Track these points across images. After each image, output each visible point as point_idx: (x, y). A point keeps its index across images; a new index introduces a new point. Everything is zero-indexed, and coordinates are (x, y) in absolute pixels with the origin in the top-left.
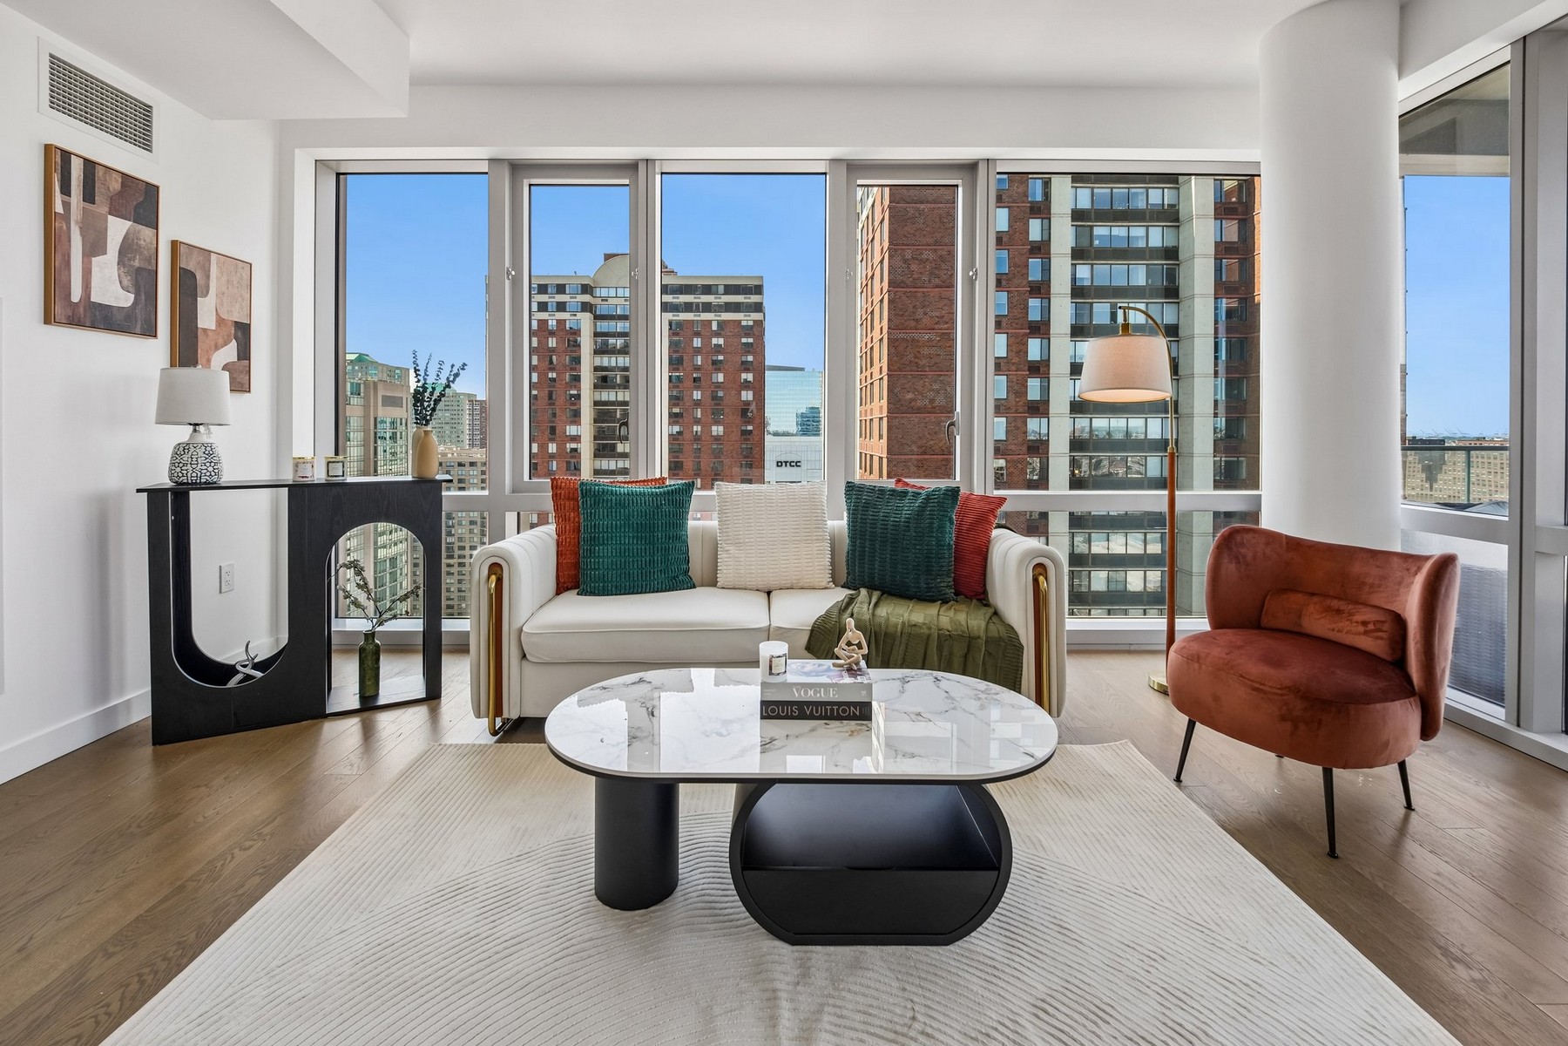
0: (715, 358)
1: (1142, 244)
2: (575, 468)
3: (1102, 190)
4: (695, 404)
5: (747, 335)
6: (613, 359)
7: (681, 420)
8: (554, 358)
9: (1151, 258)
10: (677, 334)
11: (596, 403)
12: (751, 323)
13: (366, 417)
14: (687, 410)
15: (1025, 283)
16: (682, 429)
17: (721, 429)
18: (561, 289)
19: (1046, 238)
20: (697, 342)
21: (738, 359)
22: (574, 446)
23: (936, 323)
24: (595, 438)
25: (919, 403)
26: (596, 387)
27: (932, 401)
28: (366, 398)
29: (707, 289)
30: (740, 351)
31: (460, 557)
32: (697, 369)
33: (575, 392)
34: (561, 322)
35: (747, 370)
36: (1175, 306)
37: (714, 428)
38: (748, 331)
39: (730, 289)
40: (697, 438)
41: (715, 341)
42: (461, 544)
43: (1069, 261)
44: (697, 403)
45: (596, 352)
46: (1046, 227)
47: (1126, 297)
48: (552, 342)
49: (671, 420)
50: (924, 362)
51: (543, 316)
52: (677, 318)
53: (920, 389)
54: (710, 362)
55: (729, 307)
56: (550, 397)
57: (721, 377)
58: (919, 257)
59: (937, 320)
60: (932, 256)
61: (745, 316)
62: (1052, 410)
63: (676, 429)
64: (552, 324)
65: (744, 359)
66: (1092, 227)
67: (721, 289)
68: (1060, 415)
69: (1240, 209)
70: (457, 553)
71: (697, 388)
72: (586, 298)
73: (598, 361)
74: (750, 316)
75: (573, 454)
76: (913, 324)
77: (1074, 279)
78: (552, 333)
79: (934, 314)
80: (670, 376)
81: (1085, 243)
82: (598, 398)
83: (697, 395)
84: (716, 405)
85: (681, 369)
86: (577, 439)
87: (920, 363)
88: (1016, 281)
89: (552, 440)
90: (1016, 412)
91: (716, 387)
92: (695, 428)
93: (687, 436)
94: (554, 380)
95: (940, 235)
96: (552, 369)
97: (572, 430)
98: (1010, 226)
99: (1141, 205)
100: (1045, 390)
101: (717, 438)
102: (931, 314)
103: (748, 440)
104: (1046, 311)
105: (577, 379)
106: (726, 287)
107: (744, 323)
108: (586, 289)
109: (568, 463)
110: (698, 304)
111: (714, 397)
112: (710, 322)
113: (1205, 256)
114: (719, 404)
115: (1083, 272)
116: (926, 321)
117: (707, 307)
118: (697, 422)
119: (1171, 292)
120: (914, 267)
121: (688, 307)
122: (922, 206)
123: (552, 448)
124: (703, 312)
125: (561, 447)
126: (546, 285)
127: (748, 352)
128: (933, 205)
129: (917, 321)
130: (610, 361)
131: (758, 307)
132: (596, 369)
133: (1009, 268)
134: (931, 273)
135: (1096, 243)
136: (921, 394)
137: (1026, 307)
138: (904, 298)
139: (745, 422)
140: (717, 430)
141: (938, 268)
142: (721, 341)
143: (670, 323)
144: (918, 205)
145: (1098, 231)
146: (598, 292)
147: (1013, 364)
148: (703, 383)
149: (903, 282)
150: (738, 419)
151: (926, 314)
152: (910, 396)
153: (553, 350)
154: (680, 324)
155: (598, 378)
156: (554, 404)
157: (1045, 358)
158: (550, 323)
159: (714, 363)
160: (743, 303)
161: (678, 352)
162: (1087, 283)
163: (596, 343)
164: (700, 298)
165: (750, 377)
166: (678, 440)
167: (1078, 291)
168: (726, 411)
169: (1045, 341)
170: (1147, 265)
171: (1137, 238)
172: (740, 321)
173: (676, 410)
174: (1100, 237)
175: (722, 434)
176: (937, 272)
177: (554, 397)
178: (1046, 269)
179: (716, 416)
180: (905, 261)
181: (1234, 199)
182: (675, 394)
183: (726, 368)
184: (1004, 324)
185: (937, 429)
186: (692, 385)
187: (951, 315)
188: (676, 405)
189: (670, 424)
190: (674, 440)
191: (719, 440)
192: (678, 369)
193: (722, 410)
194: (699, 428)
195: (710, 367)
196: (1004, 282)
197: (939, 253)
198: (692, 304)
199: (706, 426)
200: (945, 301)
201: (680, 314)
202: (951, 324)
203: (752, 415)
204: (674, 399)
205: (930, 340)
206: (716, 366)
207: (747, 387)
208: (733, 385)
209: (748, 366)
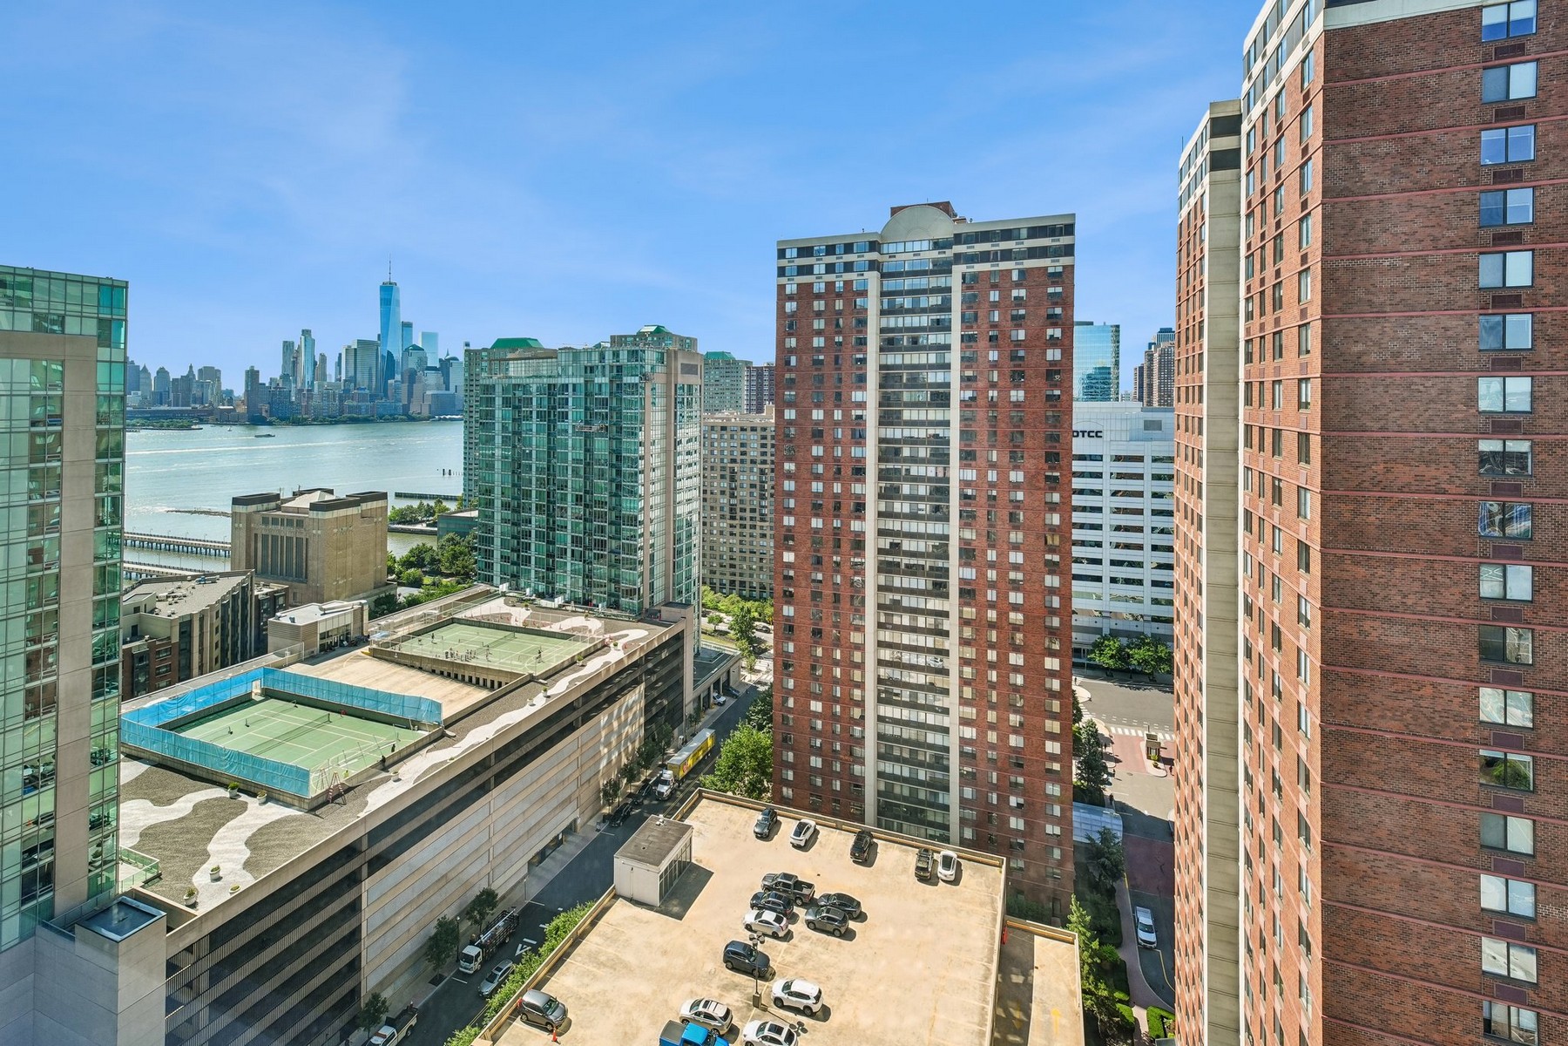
0: (1014, 312)
2: (860, 437)
4: (990, 366)
5: (1054, 284)
6: (900, 320)
7: (974, 384)
8: (841, 321)
10: (972, 288)
11: (882, 367)
12: (1060, 269)
13: (668, 383)
14: (982, 372)
15: (1566, 171)
16: (975, 395)
17: (1021, 394)
18: (849, 248)
20: (994, 296)
21: (1043, 312)
22: (859, 412)
24: (881, 405)
25: (1373, 358)
26: (882, 350)
27: (1397, 354)
28: (668, 367)
29: (1007, 235)
30: (1044, 303)
31: (741, 519)
32: (994, 326)
33: (861, 356)
34: (848, 284)
35: (1054, 325)
37: (1013, 393)
38: (1056, 278)
39: (1035, 232)
40: (992, 404)
41: (1015, 293)
42: (742, 506)
44: (993, 365)
45: (883, 313)
48: (839, 305)
49: (963, 384)
50: (1382, 299)
51: (831, 277)
52: (972, 270)
53: (1376, 337)
54: (1009, 317)
55: (1033, 253)
56: (836, 362)
57: (1021, 335)
59: (1404, 238)
60: (1395, 148)
61: (1052, 261)
63: (969, 394)
64: (839, 285)
65: (1049, 311)
67: (1024, 233)
70: (739, 514)
71: (993, 348)
72: (874, 256)
73: (884, 323)
74: (1058, 261)
75: (860, 421)
76: (1363, 245)
78: (839, 295)
79: (1399, 230)
80: (962, 336)
82: (884, 362)
83: (993, 355)
84: (1015, 366)
85: (975, 327)
86: (862, 405)
87: (1375, 299)
88: (1547, 172)
89: (838, 406)
90: (1551, 368)
91: (1015, 346)
92: (990, 393)
93: (981, 401)
94: (840, 344)
95: (1409, 117)
96: (839, 333)
97: (857, 396)
98: (1539, 90)
101: (1017, 405)
102: (1393, 230)
103: (1056, 406)
105: (862, 342)
106: (1030, 229)
107: (1051, 270)
108: (874, 246)
109: (853, 431)
110: (996, 252)
111: (1014, 357)
112: (1009, 271)
114: (1020, 366)
116: (1388, 239)
117: (1007, 255)
118: (993, 385)
121: (984, 257)
122: (1378, 81)
123: (838, 415)
124: (1002, 260)
125: (846, 414)
126: (834, 246)
127: (1056, 304)
128: (1395, 77)
129: (1370, 241)
130: (896, 322)
131: (1069, 250)
132: (882, 331)
133: (1537, 150)
134: (1395, 173)
136: (1378, 344)
138: (1349, 211)
139: (1051, 386)
140: (1017, 395)
141: (1406, 164)
142: (1023, 293)
143: (964, 277)
144: (1372, 80)
146: (885, 249)
147: (1545, 295)
148: (1001, 342)
149: (1346, 188)
150: (1043, 382)
151: (1386, 231)
152: (1358, 347)
153: (840, 313)
154: (976, 277)
155: (884, 340)
156: (840, 369)
158: (837, 285)
159: (1014, 318)
160: (1050, 247)
161: (971, 307)
163: (882, 303)
164: (998, 245)
165: (1058, 333)
166: (970, 406)
168: (1028, 373)
172: (1046, 268)
173: (969, 373)
175: (1022, 399)
176: (1403, 170)
177: (840, 362)
179: (1017, 377)
180: (1350, 159)
182: (967, 354)
183: (1029, 323)
184: (1527, 237)
185: (1406, 394)
186: (988, 344)
187: (1429, 231)
188: (968, 367)
189: (961, 389)
190: (966, 406)
191: (1019, 406)
192: (972, 327)
193: (1023, 372)
194: (996, 393)
195: (1010, 324)
196: (1526, 175)
197: (1408, 142)
198: (988, 252)
199: (1004, 391)
200: (1417, 211)
201: (975, 265)
202: (1428, 242)
203: (1057, 377)
204: (967, 361)
205: (1393, 267)
206: (1018, 321)
207: (1054, 344)
208: (1036, 343)
209: (1055, 320)
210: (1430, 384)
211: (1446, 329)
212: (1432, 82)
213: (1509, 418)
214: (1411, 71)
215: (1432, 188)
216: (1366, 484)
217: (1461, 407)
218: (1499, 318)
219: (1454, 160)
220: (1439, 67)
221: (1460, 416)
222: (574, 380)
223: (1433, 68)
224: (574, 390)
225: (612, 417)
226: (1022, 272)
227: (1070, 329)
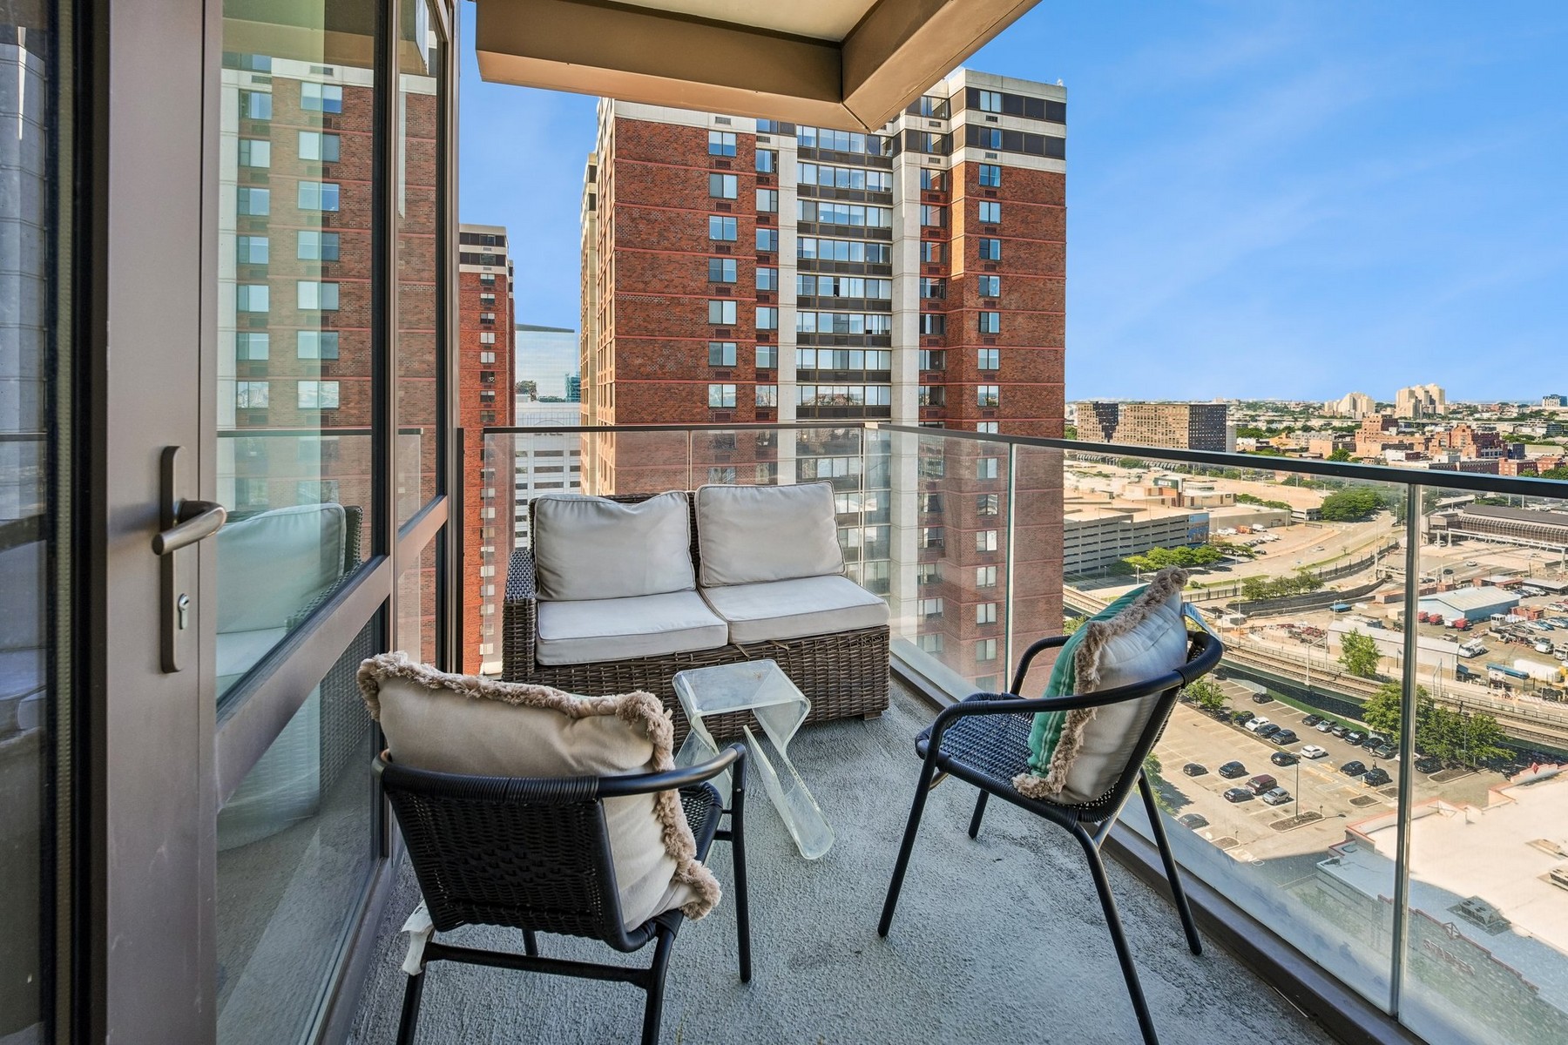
1: (861, 223)
3: (827, 168)
5: (487, 290)
9: (869, 237)
12: (492, 277)
15: (752, 252)
19: (774, 209)
21: (477, 317)
23: (666, 287)
25: (649, 369)
27: (662, 367)
30: (479, 307)
35: (488, 329)
36: (889, 282)
38: (488, 285)
43: (795, 234)
46: (774, 199)
47: (847, 272)
50: (654, 326)
53: (650, 354)
55: (465, 258)
58: (647, 217)
59: (666, 283)
60: (660, 217)
61: (485, 269)
62: (780, 378)
65: (484, 316)
66: (817, 202)
68: (786, 383)
69: (941, 197)
74: (491, 269)
76: (641, 286)
77: (801, 252)
79: (663, 277)
81: (811, 218)
87: (649, 326)
88: (744, 250)
90: (745, 379)
95: (668, 196)
98: (738, 195)
99: (861, 186)
100: (774, 358)
102: (660, 277)
103: (489, 406)
104: (775, 280)
106: (463, 235)
107: (483, 277)
113: (913, 238)
115: (809, 245)
116: (656, 284)
119: (885, 270)
120: (641, 226)
122: (650, 165)
127: (490, 309)
128: (660, 165)
129: (646, 283)
131: (500, 261)
134: (660, 235)
135: (821, 218)
136: (650, 359)
137: (754, 275)
138: (632, 259)
139: (485, 387)
141: (667, 229)
144: (646, 163)
145: (822, 207)
147: (742, 332)
149: (630, 241)
150: (477, 384)
151: (654, 276)
152: (639, 361)
157: (774, 327)
160: (482, 255)
162: (813, 257)
165: (493, 337)
167: (804, 264)
169: (774, 311)
170: (866, 243)
171: (857, 217)
172: (479, 275)
174: (825, 213)
176: (665, 234)
178: (774, 239)
180: (633, 220)
181: (937, 188)
184: (733, 292)
185: (668, 395)
187: (681, 280)
196: (732, 250)
197: (668, 214)
200: (675, 265)
202: (680, 288)
203: (492, 379)
205: (660, 304)
207: (487, 347)
208: (472, 346)
209: (488, 325)
210: (681, 388)
211: (691, 350)
212: (682, 174)
213: (725, 412)
214: (669, 163)
215: (683, 250)
216: (644, 461)
217: (699, 404)
218: (720, 345)
219: (695, 232)
220: (686, 165)
221: (699, 410)
223: (682, 165)
227: (503, 334)
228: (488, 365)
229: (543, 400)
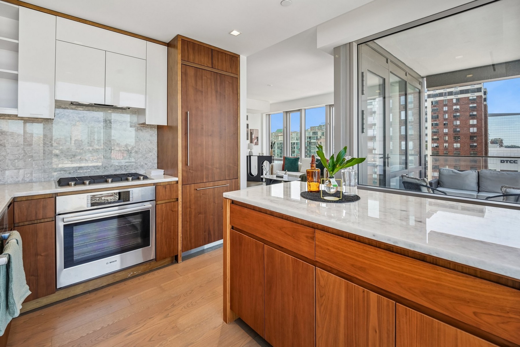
0: (455, 114)
4: (445, 135)
5: (473, 103)
7: (437, 141)
10: (436, 106)
12: (475, 97)
14: (440, 137)
16: (438, 145)
17: (459, 145)
20: (445, 109)
21: (468, 114)
30: (468, 110)
32: (445, 120)
35: (473, 119)
37: (455, 144)
38: (473, 101)
40: (446, 149)
41: (455, 107)
44: (446, 134)
49: (433, 141)
52: (436, 100)
54: (452, 116)
55: (462, 92)
57: (458, 123)
61: (471, 95)
63: (435, 145)
65: (471, 113)
71: (446, 128)
74: (474, 94)
80: (432, 124)
83: (446, 131)
84: (455, 134)
85: (438, 120)
91: (455, 127)
92: (445, 145)
93: (441, 148)
101: (457, 149)
103: (475, 150)
107: (470, 98)
110: (446, 93)
111: (455, 131)
112: (452, 99)
114: (458, 134)
117: (451, 94)
118: (446, 142)
124: (448, 96)
127: (474, 111)
131: (479, 90)
139: (472, 142)
140: (457, 145)
142: (458, 107)
143: (432, 103)
148: (449, 126)
150: (468, 140)
154: (437, 102)
159: (454, 117)
160: (470, 90)
161: (436, 113)
164: (446, 90)
166: (436, 149)
168: (462, 137)
172: (469, 97)
173: (435, 137)
175: (459, 147)
179: (457, 139)
182: (434, 130)
183: (461, 118)
186: (443, 126)
188: (435, 135)
189: (432, 143)
190: (434, 149)
191: (458, 149)
192: (436, 120)
193: (459, 137)
194: (447, 145)
195: (453, 119)
198: (442, 93)
199: (450, 144)
201: (437, 98)
203: (475, 138)
204: (434, 133)
206: (456, 118)
207: (473, 126)
208: (465, 126)
209: (473, 117)
222: (297, 141)
224: (297, 144)
225: (308, 152)
226: (458, 100)
227: (481, 120)
228: (474, 133)
229: (506, 147)
